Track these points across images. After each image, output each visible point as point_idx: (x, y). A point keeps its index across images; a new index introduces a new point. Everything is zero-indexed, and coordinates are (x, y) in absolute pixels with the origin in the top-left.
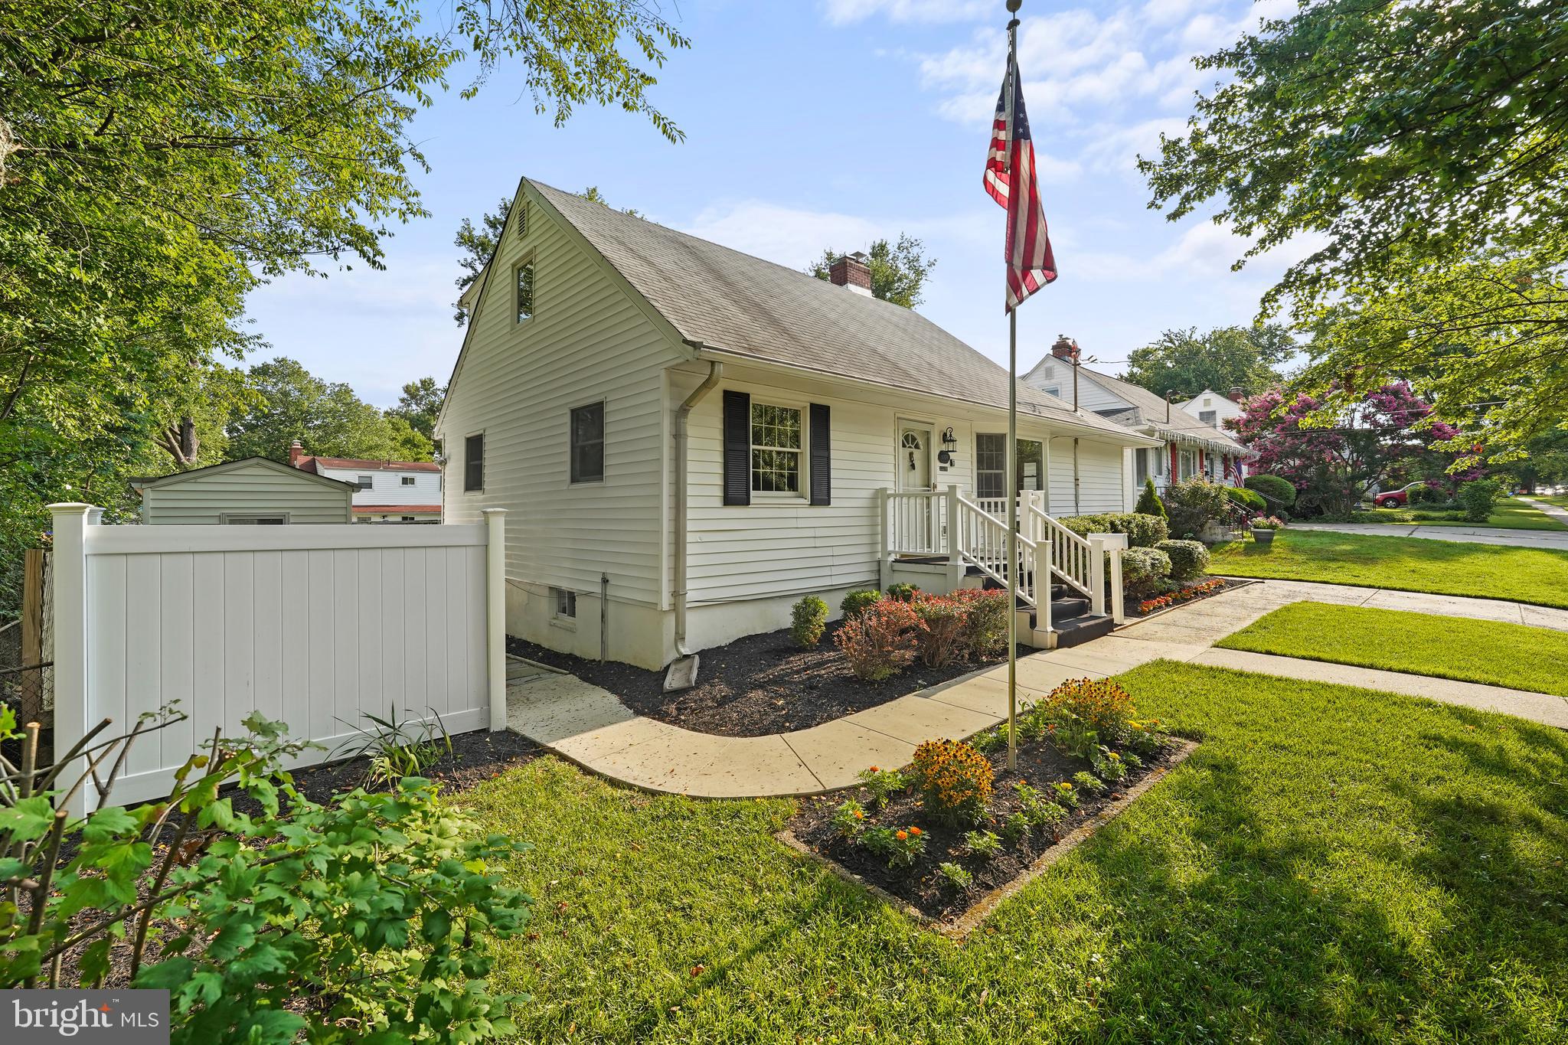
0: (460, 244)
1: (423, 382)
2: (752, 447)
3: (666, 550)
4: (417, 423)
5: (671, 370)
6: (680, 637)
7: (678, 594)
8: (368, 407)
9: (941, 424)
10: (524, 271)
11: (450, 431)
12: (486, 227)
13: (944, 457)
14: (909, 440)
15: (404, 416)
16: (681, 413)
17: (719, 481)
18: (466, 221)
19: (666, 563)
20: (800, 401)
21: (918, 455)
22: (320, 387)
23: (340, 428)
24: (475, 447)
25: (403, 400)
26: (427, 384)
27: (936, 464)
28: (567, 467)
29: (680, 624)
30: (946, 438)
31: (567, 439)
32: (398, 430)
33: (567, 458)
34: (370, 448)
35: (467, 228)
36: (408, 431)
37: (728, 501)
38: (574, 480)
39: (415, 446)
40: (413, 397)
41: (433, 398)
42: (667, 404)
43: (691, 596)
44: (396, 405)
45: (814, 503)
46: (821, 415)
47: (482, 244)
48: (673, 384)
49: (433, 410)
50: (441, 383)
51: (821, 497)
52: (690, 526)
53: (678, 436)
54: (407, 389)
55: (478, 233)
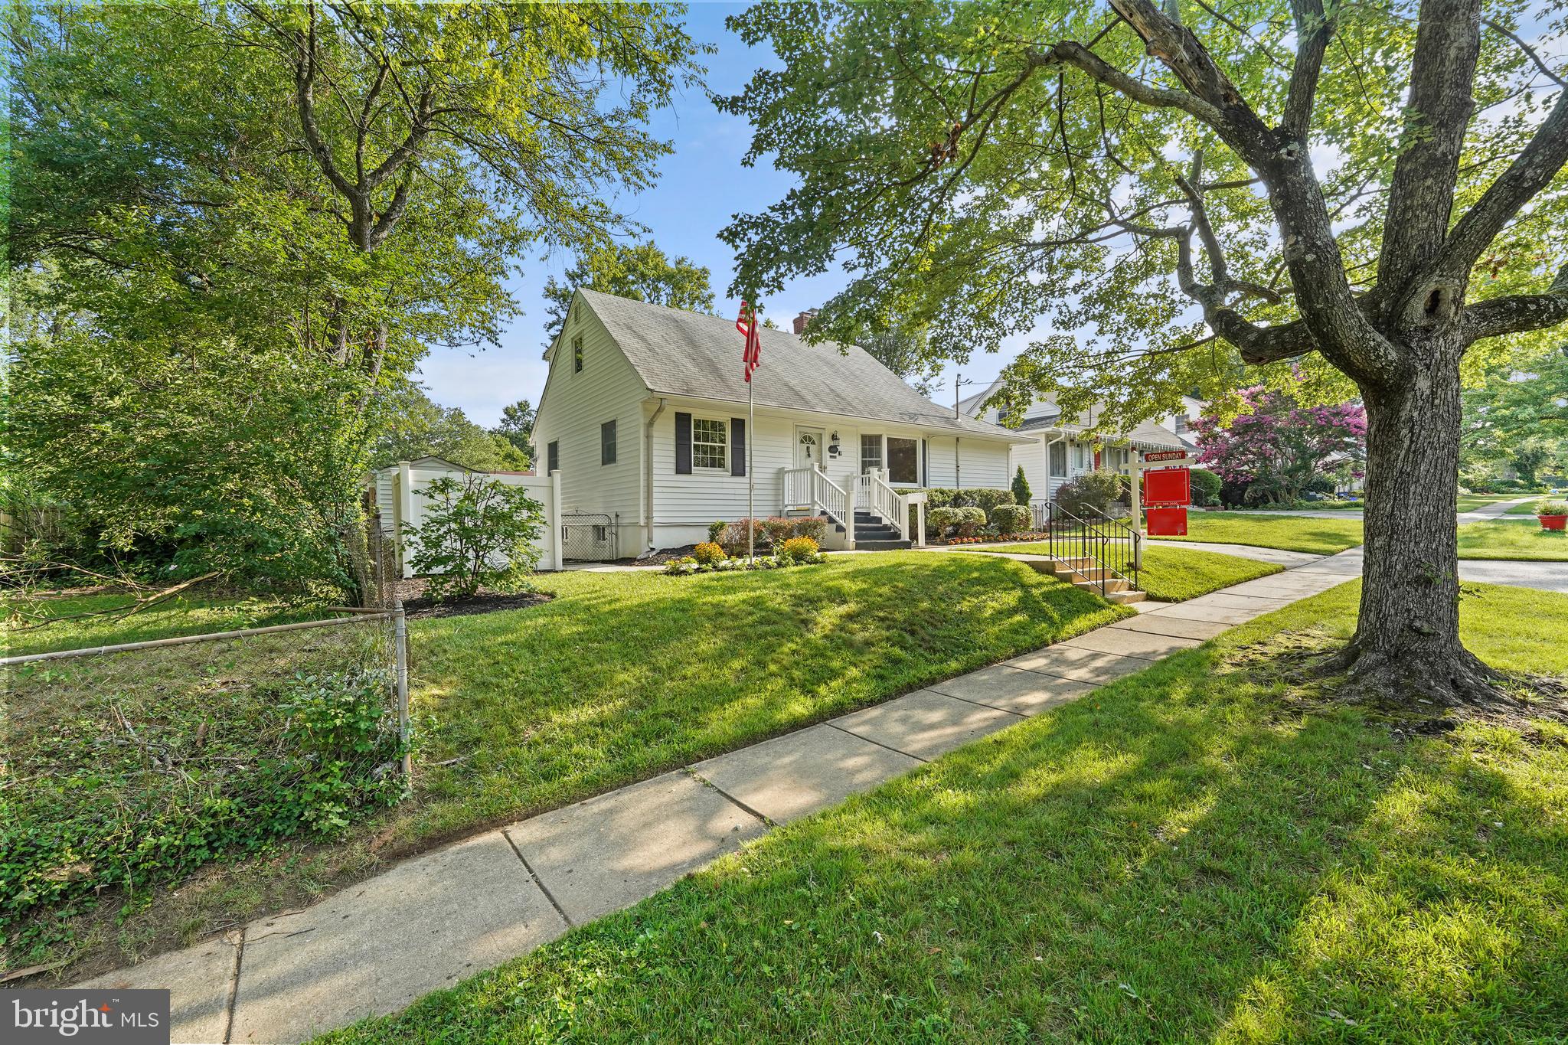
0: (546, 297)
1: (520, 404)
2: (693, 442)
3: (642, 495)
4: (515, 440)
5: (644, 402)
6: (650, 540)
7: (649, 518)
8: (477, 427)
9: (831, 429)
10: (578, 345)
11: (538, 441)
12: (566, 279)
13: (833, 449)
14: (806, 439)
15: (505, 435)
16: (650, 424)
17: (673, 460)
18: (551, 277)
19: (642, 502)
20: (725, 418)
21: (812, 447)
22: (439, 412)
23: (455, 446)
24: (553, 448)
25: (503, 421)
26: (523, 406)
27: (827, 454)
28: (600, 457)
29: (650, 533)
30: (834, 437)
31: (600, 441)
32: (500, 446)
33: (600, 452)
34: (479, 462)
35: (552, 283)
36: (509, 448)
37: (678, 471)
38: (604, 463)
39: (515, 460)
40: (512, 417)
41: (528, 418)
42: (642, 421)
43: (655, 520)
44: (498, 425)
45: (734, 474)
46: (739, 425)
47: (563, 295)
48: (645, 410)
49: (528, 429)
50: (534, 405)
51: (739, 470)
52: (655, 484)
53: (649, 437)
54: (506, 411)
55: (560, 286)
